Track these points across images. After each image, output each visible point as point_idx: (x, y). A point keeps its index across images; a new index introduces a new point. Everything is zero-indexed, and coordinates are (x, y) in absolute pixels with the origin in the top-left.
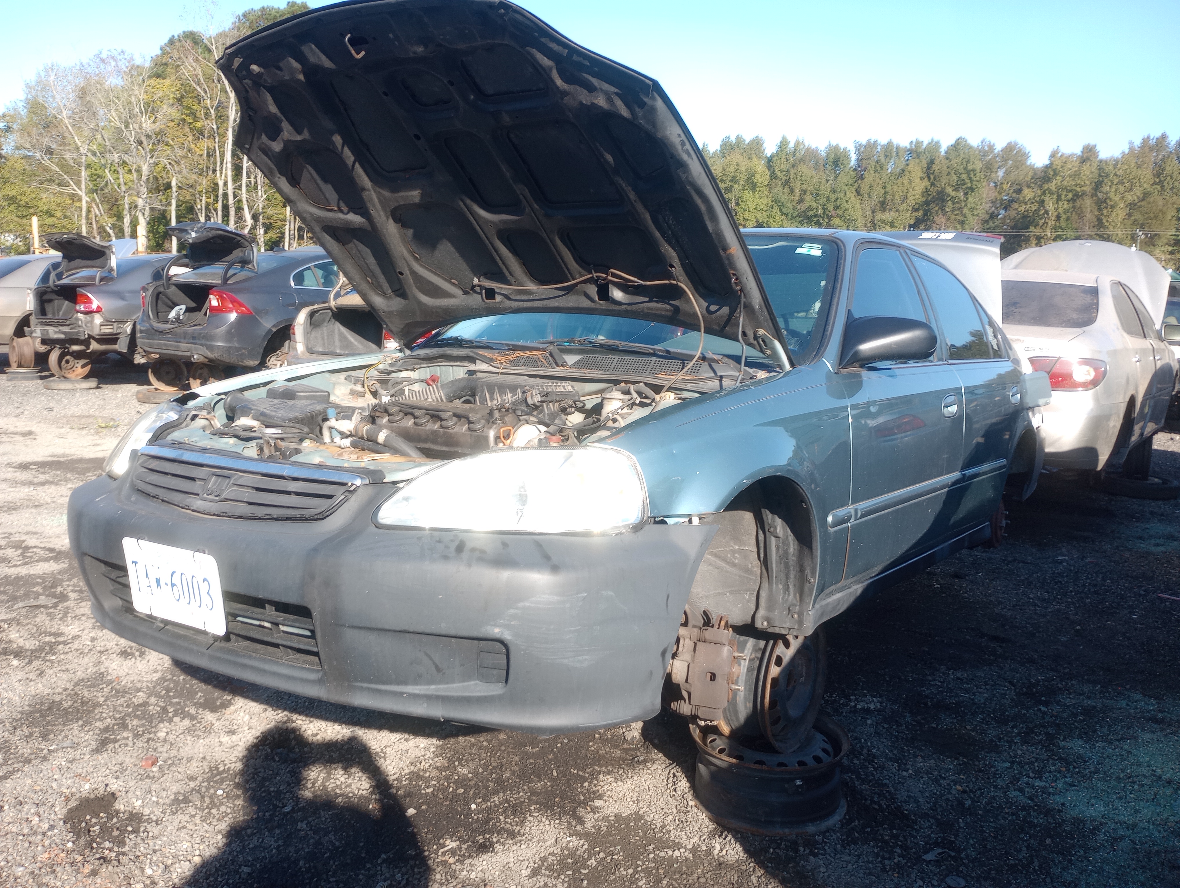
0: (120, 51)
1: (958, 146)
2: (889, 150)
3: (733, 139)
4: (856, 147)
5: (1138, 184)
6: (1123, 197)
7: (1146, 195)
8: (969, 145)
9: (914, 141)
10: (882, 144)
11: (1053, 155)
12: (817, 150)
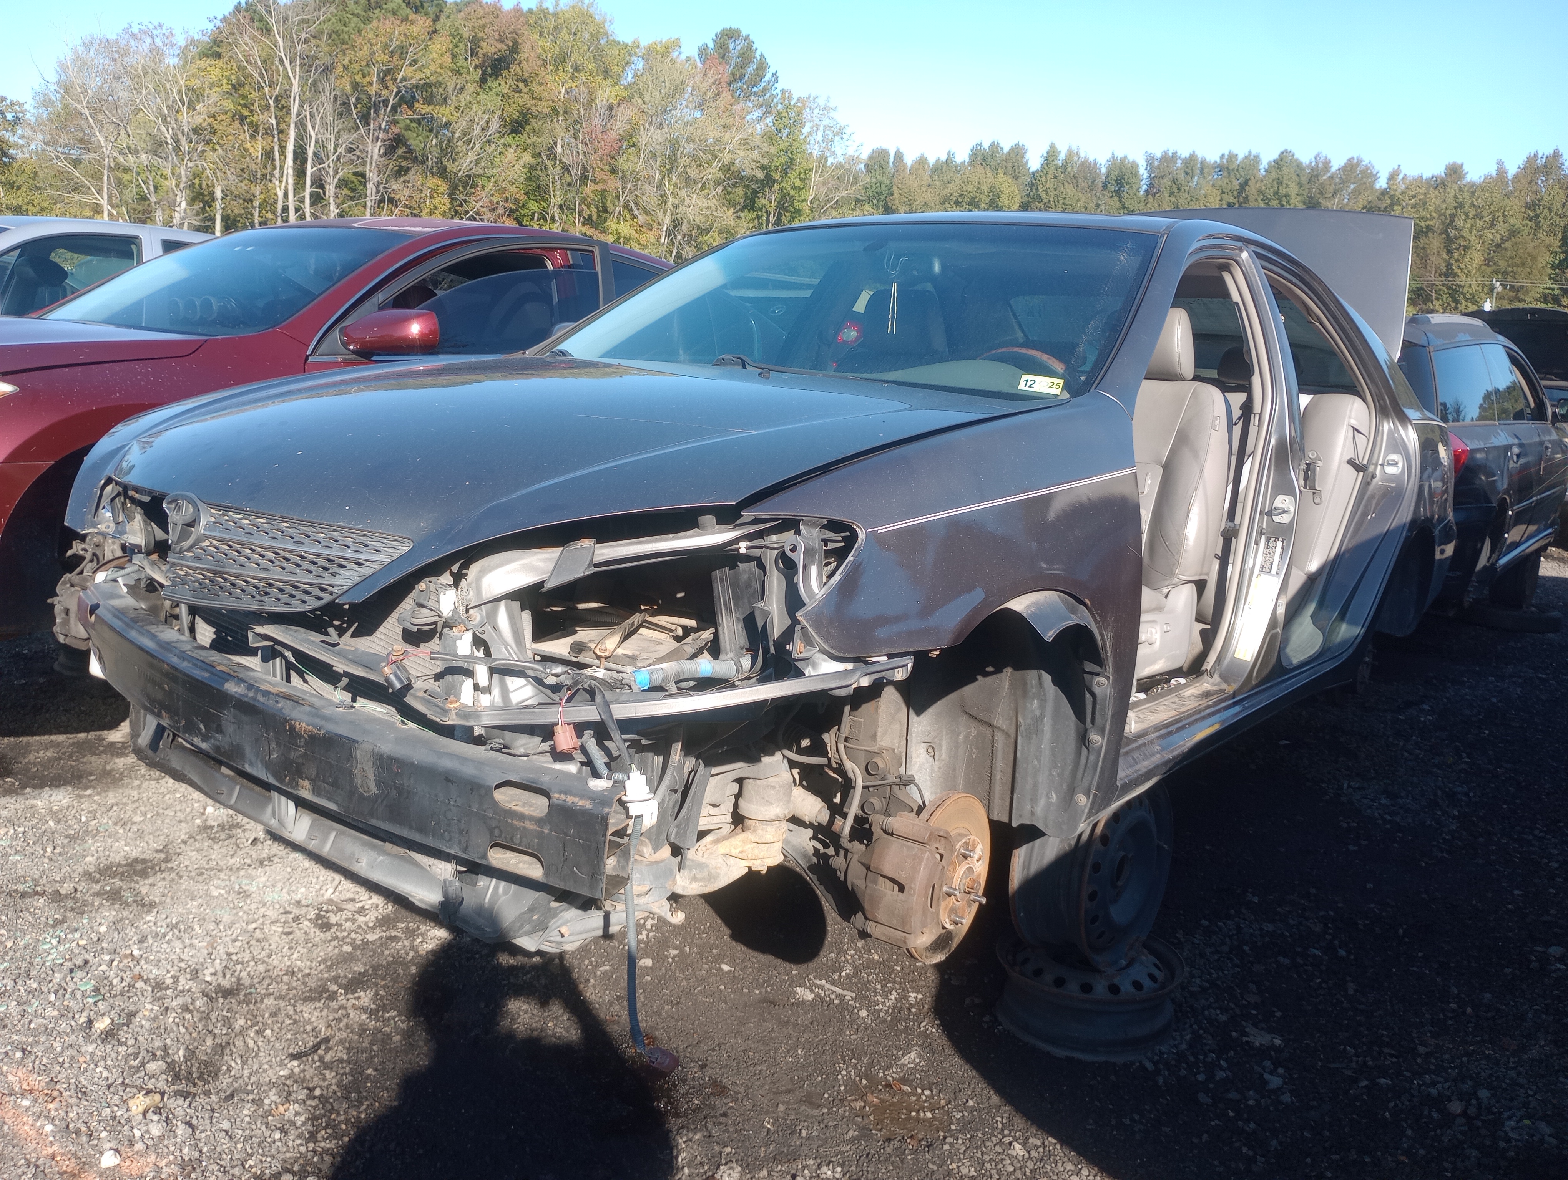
0: (156, 24)
1: (1283, 161)
2: (1191, 165)
3: (986, 146)
4: (1147, 161)
5: (1501, 219)
6: (1481, 237)
7: (1513, 233)
8: (1297, 160)
9: (1227, 154)
10: (1183, 157)
11: (1392, 177)
12: (1095, 164)
